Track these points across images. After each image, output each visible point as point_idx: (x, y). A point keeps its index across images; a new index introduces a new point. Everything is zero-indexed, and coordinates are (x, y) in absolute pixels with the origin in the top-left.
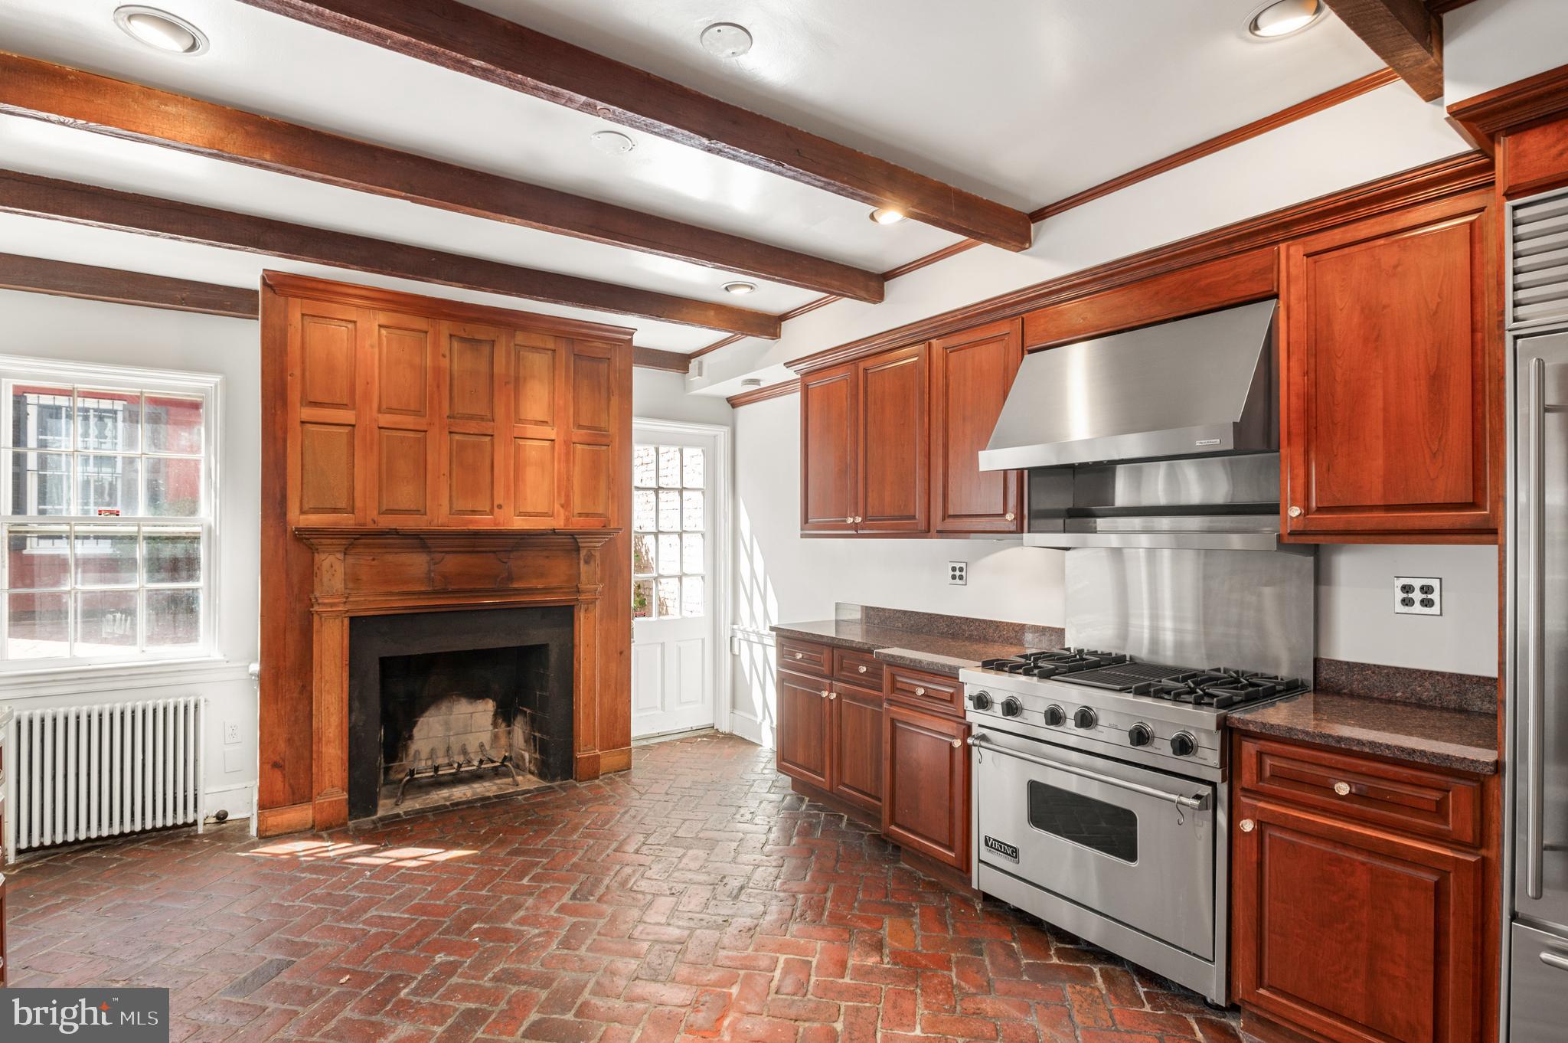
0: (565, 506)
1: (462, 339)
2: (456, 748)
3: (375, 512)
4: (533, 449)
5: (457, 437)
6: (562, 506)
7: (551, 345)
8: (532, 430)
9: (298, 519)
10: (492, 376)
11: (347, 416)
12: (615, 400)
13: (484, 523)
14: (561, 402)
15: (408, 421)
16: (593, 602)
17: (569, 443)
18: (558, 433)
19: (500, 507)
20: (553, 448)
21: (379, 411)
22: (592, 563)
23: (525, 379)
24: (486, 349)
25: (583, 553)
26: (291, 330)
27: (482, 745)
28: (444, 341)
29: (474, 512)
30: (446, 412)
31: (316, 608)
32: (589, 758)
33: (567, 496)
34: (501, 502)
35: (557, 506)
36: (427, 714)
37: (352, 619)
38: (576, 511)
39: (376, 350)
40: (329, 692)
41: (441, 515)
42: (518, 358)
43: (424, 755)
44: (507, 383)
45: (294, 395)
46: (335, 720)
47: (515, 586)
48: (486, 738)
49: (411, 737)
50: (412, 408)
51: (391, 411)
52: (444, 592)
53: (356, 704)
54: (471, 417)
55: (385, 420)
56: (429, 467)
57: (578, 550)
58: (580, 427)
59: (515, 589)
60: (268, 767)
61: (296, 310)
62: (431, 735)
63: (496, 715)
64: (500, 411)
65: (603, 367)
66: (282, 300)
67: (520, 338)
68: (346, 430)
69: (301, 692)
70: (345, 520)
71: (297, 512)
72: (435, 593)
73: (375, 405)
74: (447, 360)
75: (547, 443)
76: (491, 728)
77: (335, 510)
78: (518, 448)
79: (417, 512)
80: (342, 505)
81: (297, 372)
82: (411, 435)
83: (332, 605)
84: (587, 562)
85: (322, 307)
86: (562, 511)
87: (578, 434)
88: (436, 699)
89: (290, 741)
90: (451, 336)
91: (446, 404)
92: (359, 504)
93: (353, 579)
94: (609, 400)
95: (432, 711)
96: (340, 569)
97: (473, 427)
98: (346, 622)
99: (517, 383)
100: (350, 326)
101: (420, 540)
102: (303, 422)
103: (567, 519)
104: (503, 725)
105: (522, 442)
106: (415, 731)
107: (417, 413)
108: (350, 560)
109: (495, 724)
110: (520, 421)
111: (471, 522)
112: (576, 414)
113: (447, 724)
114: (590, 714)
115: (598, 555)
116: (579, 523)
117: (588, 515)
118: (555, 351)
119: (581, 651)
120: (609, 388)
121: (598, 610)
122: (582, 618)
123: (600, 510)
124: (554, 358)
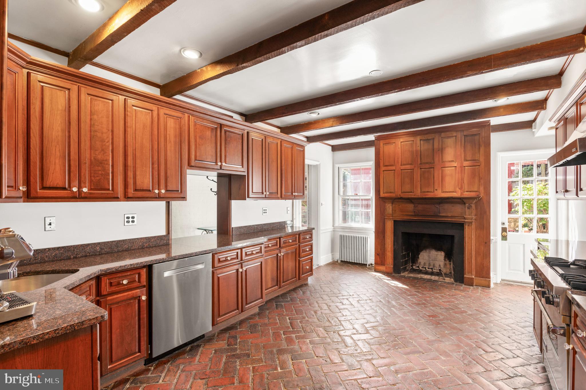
0: (461, 189)
1: (424, 140)
2: (432, 264)
3: (401, 192)
4: (448, 171)
5: (423, 170)
6: (460, 189)
7: (455, 134)
8: (447, 164)
9: (382, 195)
10: (433, 149)
11: (394, 168)
12: (482, 149)
13: (430, 195)
14: (459, 153)
15: (408, 167)
16: (471, 223)
17: (462, 167)
18: (457, 164)
19: (436, 190)
20: (456, 169)
21: (401, 165)
22: (471, 209)
23: (445, 148)
24: (431, 142)
25: (467, 205)
26: (381, 148)
27: (440, 265)
28: (418, 142)
29: (428, 192)
30: (419, 162)
31: (386, 217)
32: (469, 278)
33: (462, 185)
34: (437, 188)
35: (457, 189)
36: (423, 252)
37: (395, 221)
38: (466, 190)
39: (400, 149)
40: (389, 239)
41: (418, 193)
42: (442, 142)
43: (422, 263)
44: (439, 150)
45: (382, 164)
46: (390, 246)
47: (441, 215)
48: (442, 264)
49: (418, 258)
50: (409, 163)
51: (404, 165)
52: (418, 215)
53: (396, 243)
54: (427, 163)
55: (403, 167)
56: (414, 179)
57: (465, 204)
58: (467, 161)
59: (441, 216)
60: (376, 254)
61: (382, 143)
62: (424, 258)
63: (445, 257)
64: (436, 159)
65: (477, 138)
66: (379, 142)
67: (443, 135)
68: (393, 171)
69: (383, 238)
70: (393, 195)
71: (382, 193)
72: (415, 216)
73: (400, 164)
74: (419, 147)
75: (454, 168)
76: (444, 261)
77: (391, 192)
78: (442, 171)
79: (411, 192)
80: (392, 191)
81: (382, 159)
82: (409, 171)
83: (389, 217)
84: (468, 208)
85: (387, 141)
86: (459, 190)
87: (466, 163)
88: (425, 248)
89: (381, 249)
90: (420, 140)
91: (419, 160)
92: (396, 190)
93: (394, 210)
94: (479, 149)
95: (424, 251)
96: (391, 207)
97: (427, 166)
98: (393, 222)
99: (442, 150)
100: (394, 144)
101: (410, 200)
102: (383, 171)
103: (462, 194)
104: (448, 261)
105: (444, 169)
106: (420, 256)
107: (411, 164)
108: (394, 205)
109: (445, 260)
110: (443, 162)
111: (427, 195)
112: (465, 156)
113: (429, 256)
114: (470, 263)
115: (473, 206)
116: (466, 195)
117: (470, 192)
118: (456, 136)
119: (467, 239)
120: (479, 145)
121: (473, 226)
122: (466, 228)
123: (476, 190)
124: (456, 139)
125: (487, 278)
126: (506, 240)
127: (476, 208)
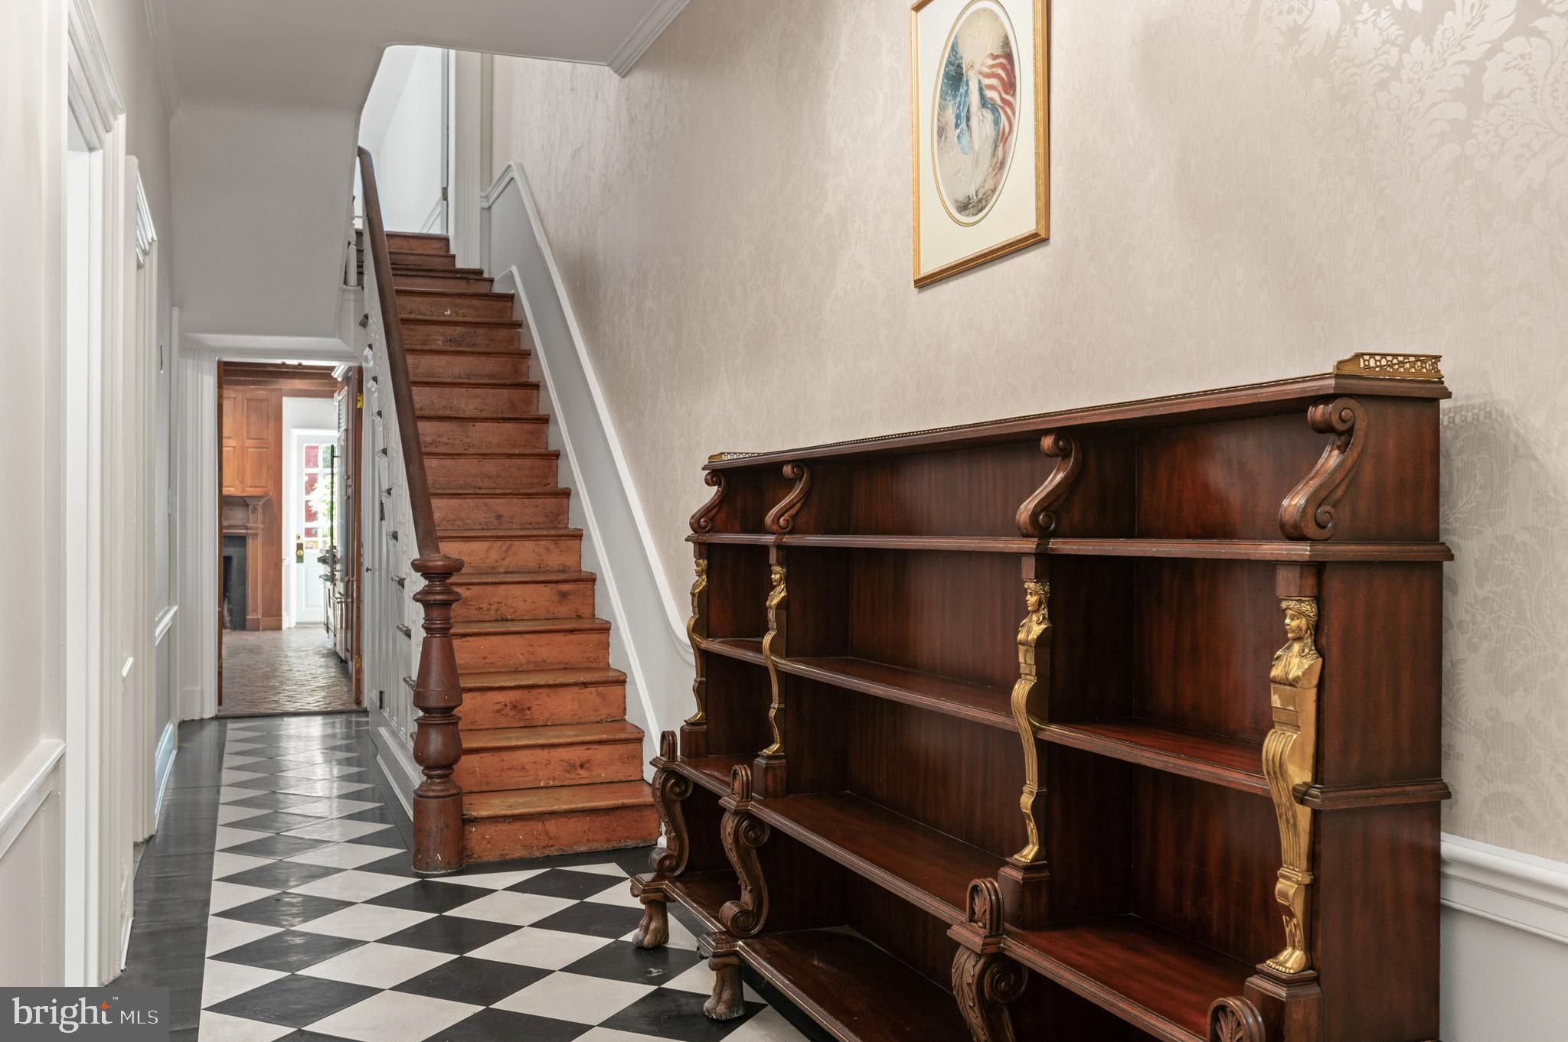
0: (242, 482)
12: (271, 423)
14: (239, 426)
16: (256, 534)
17: (243, 448)
18: (237, 443)
22: (256, 513)
25: (251, 507)
32: (253, 619)
33: (243, 476)
35: (237, 483)
38: (249, 485)
57: (248, 506)
58: (249, 438)
65: (264, 404)
84: (253, 512)
86: (239, 485)
87: (249, 443)
94: (268, 423)
103: (243, 491)
112: (248, 432)
114: (255, 596)
115: (260, 510)
116: (250, 491)
117: (255, 487)
118: (235, 398)
119: (250, 561)
120: (268, 416)
121: (260, 540)
122: (250, 542)
123: (263, 484)
124: (235, 402)
125: (277, 616)
126: (302, 562)
127: (264, 512)
